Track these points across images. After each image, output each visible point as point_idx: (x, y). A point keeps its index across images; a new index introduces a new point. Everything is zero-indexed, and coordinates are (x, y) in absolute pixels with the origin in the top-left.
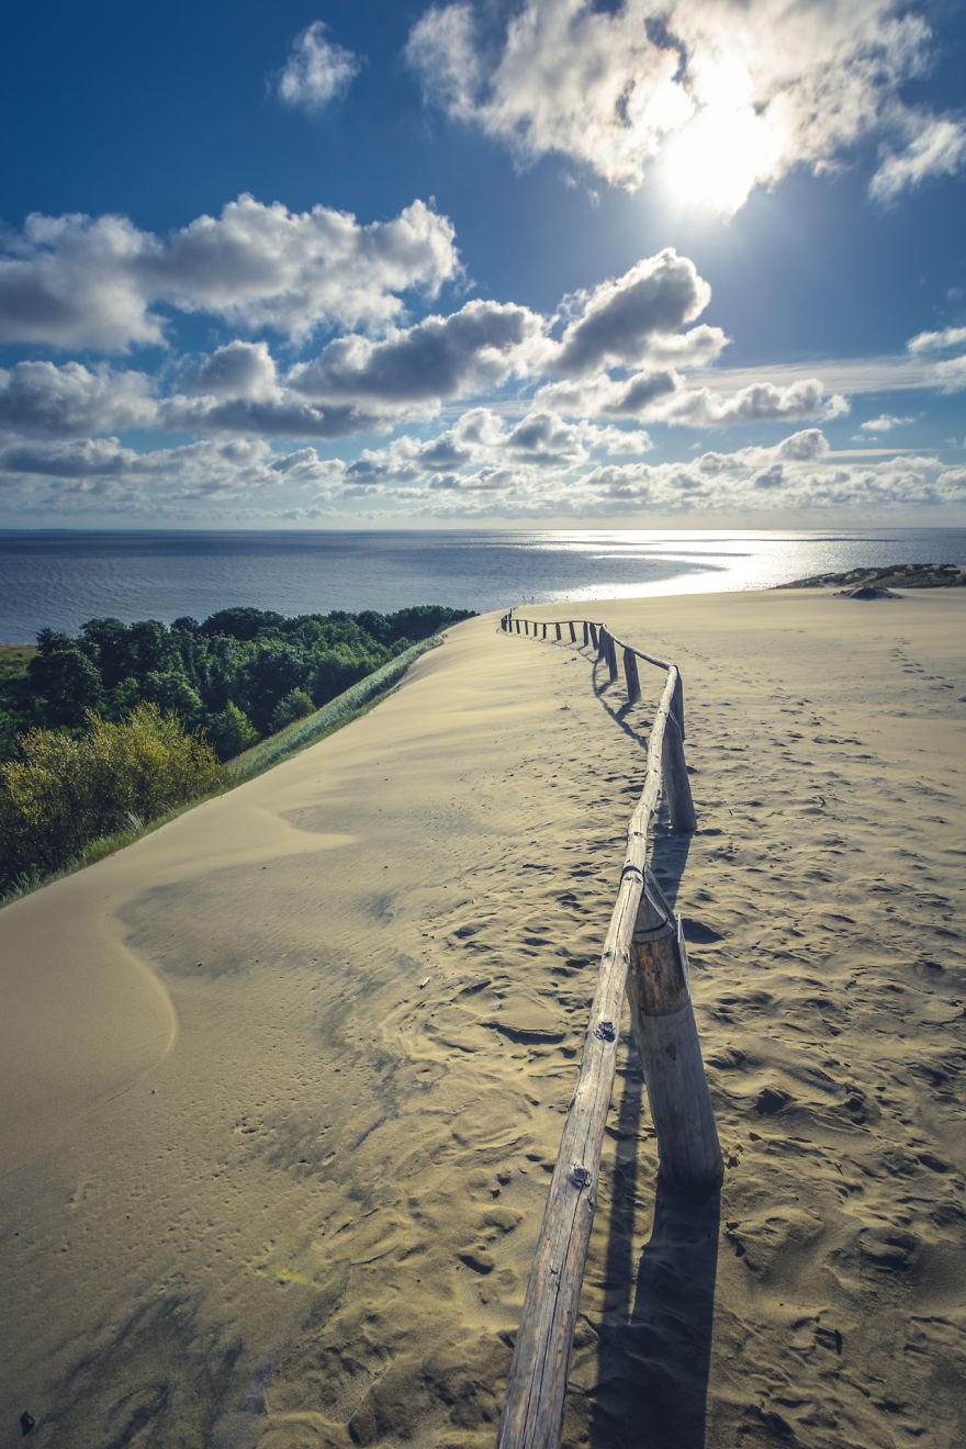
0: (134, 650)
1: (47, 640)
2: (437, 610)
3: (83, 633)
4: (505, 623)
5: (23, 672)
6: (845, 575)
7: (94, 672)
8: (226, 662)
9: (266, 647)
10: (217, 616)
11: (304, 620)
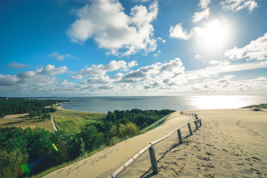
0: (121, 114)
1: (109, 113)
2: (168, 110)
3: (114, 112)
4: (181, 113)
5: (105, 117)
6: (258, 105)
7: (115, 118)
8: (133, 117)
9: (140, 115)
10: (132, 110)
11: (145, 111)
